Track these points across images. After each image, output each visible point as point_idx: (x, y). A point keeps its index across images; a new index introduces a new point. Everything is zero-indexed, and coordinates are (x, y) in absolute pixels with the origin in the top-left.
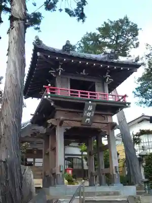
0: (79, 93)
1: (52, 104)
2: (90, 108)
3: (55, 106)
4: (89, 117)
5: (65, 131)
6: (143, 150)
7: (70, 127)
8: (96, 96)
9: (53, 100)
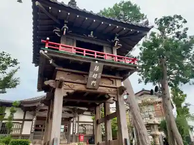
0: (85, 51)
1: (51, 62)
2: (97, 69)
3: (55, 65)
4: (95, 80)
5: (66, 94)
6: (151, 118)
7: (73, 91)
8: (104, 57)
9: (52, 58)
